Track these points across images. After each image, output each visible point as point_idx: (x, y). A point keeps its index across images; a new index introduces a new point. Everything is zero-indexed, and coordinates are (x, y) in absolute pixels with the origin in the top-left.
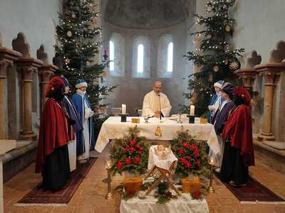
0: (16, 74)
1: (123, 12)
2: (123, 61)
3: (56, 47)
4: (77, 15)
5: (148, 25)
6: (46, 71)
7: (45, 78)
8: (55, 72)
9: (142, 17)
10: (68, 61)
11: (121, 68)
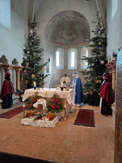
0: (4, 71)
1: (62, 37)
2: (63, 61)
3: (24, 59)
4: (32, 44)
5: (76, 42)
6: (18, 69)
7: (18, 72)
8: (22, 69)
9: (73, 39)
10: (28, 64)
11: (62, 65)
